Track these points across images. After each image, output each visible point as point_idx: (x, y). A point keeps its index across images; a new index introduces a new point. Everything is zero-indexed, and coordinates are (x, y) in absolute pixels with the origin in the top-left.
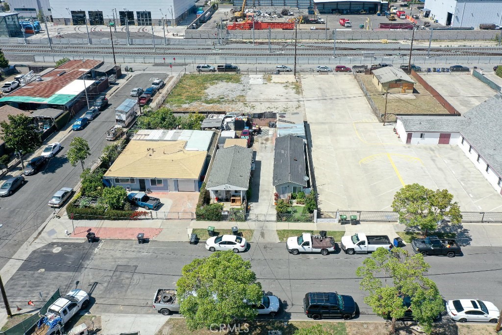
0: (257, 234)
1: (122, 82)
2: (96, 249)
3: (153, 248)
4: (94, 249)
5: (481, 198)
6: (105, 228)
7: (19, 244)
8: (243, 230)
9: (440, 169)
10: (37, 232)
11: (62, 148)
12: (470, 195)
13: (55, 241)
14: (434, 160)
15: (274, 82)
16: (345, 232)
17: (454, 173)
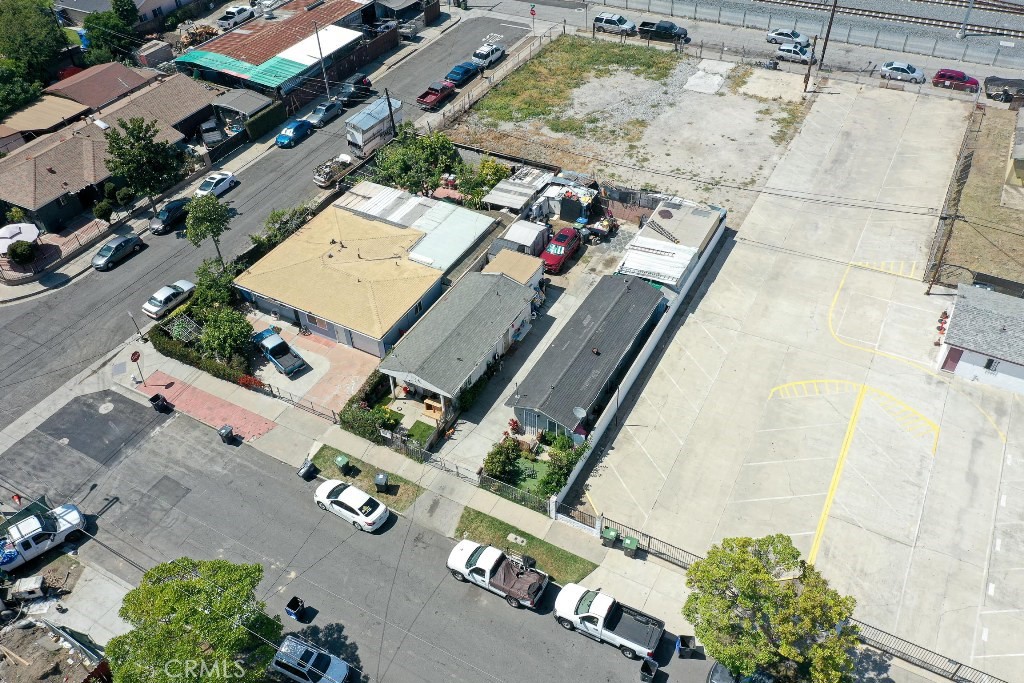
0: (424, 501)
1: (431, 34)
2: (158, 429)
3: (238, 460)
4: (153, 428)
5: (1014, 607)
6: (195, 388)
7: (65, 376)
8: (406, 482)
9: (972, 479)
10: (102, 361)
11: (237, 183)
12: (992, 587)
13: (114, 388)
14: (977, 444)
15: (745, 94)
16: (595, 567)
17: (1003, 503)
